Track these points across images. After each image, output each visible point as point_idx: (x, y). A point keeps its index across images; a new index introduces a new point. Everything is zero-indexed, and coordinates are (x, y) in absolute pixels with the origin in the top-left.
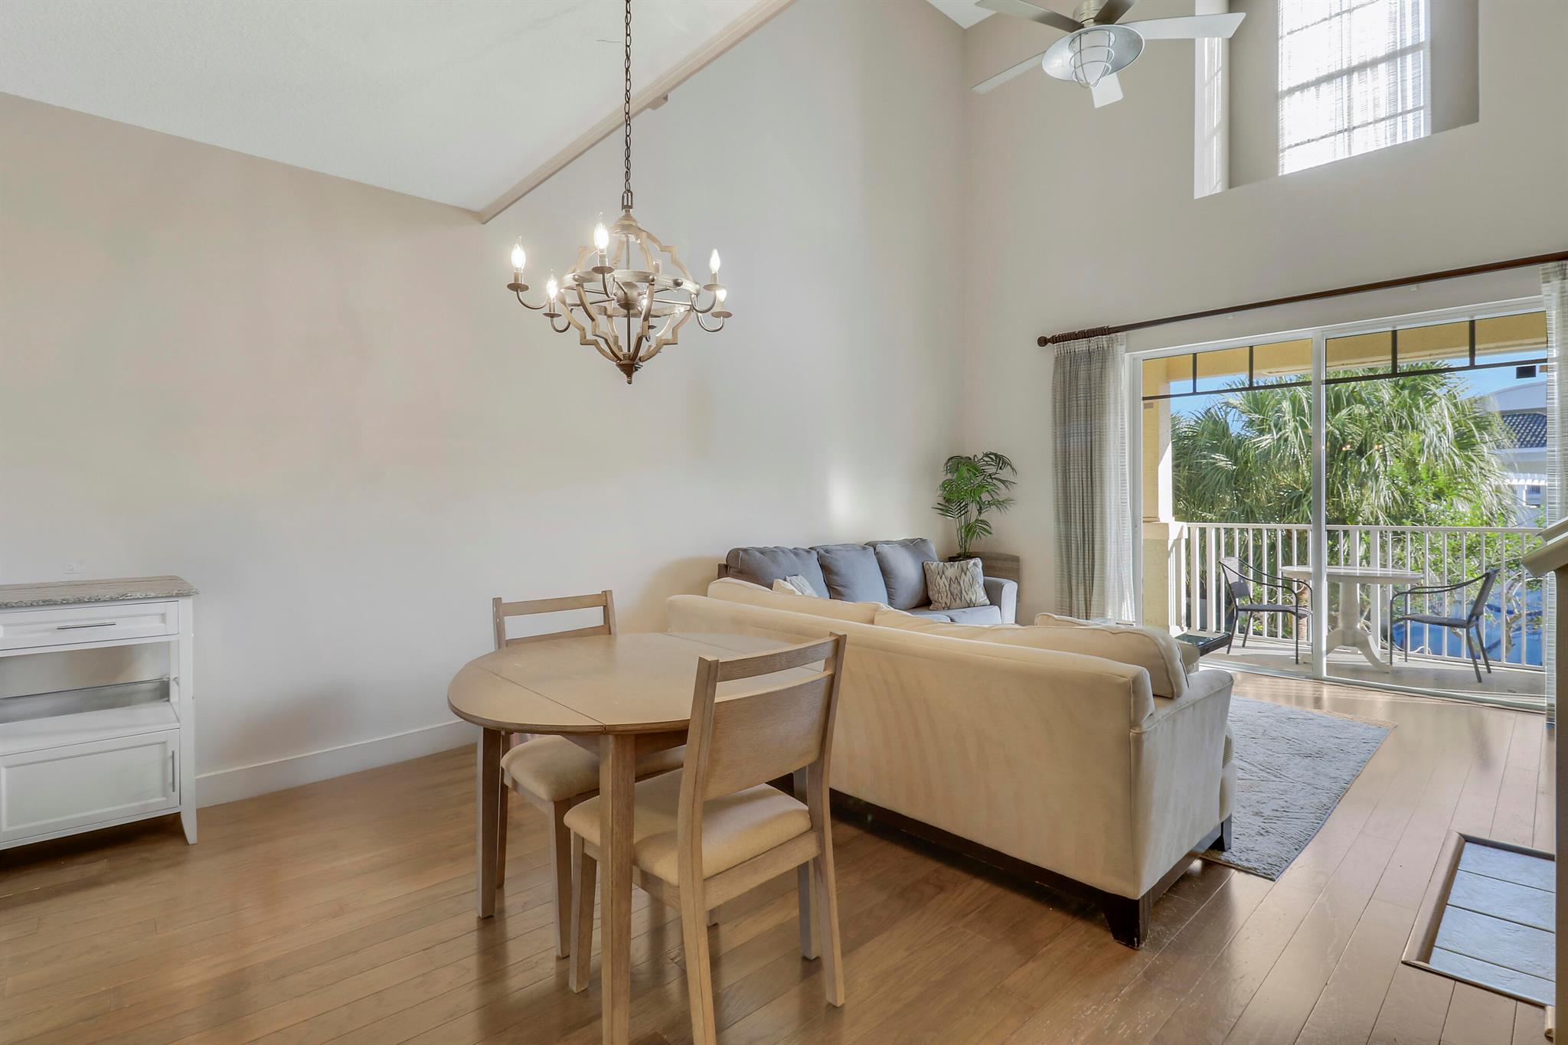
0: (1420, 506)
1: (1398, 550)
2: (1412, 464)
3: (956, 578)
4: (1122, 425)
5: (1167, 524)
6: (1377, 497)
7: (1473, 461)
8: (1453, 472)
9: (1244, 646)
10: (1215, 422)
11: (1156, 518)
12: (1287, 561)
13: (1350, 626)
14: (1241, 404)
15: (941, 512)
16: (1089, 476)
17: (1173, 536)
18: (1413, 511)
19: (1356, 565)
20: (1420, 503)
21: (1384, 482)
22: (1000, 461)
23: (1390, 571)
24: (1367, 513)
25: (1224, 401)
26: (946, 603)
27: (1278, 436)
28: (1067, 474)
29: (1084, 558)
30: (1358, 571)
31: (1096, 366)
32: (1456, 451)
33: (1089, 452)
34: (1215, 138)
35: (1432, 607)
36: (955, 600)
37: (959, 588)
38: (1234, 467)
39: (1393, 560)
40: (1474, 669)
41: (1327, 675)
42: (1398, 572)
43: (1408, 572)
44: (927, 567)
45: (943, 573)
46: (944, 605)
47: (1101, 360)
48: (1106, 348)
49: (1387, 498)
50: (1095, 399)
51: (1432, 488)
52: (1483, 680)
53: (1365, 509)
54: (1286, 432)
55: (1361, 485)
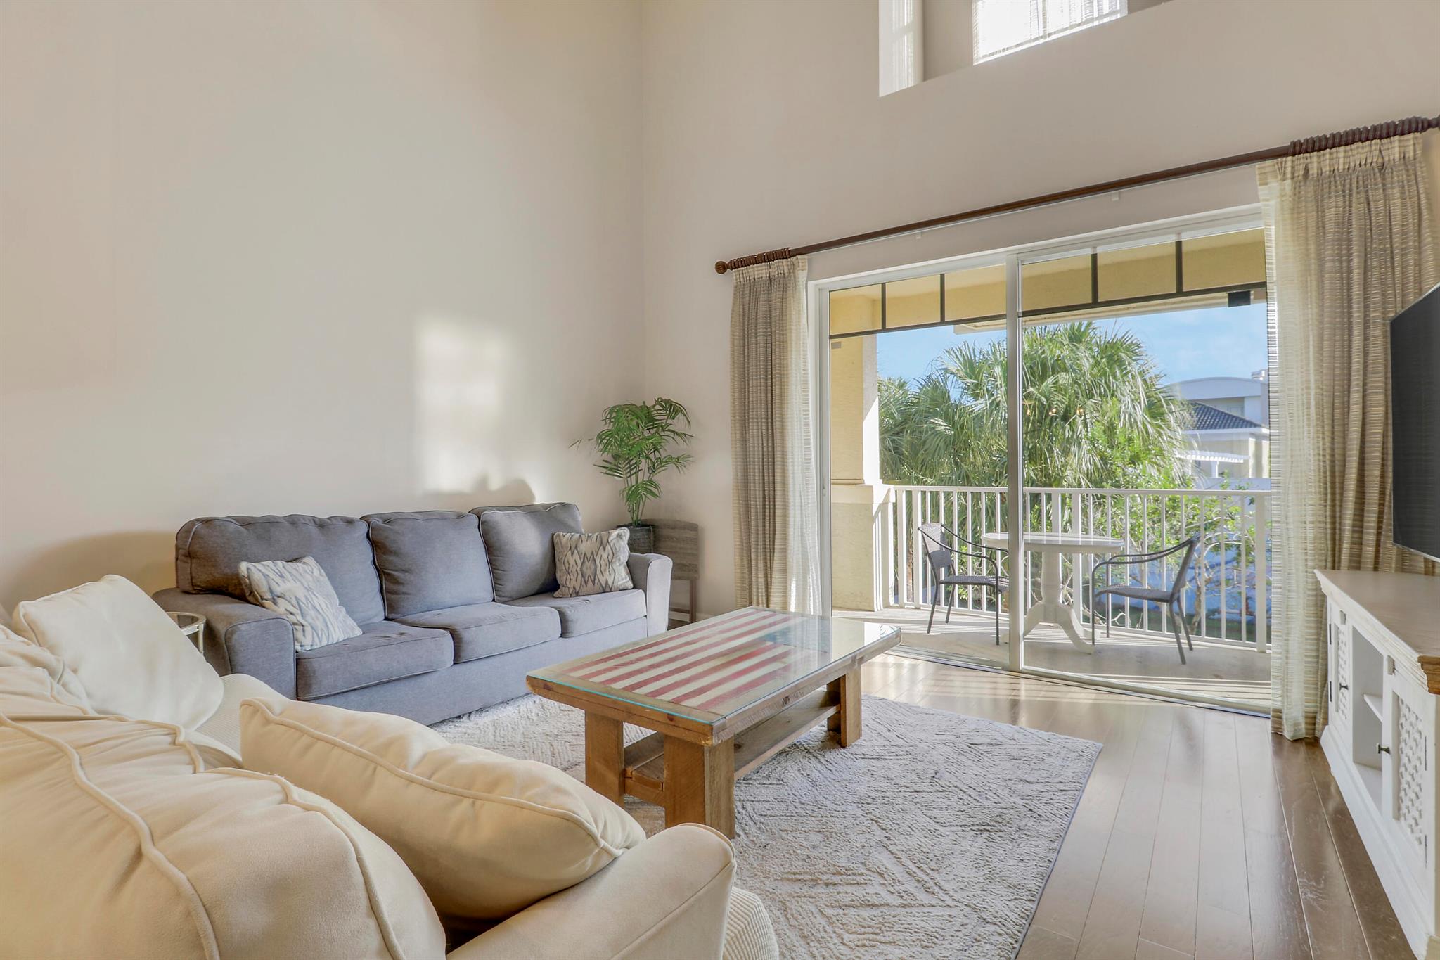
0: (1119, 470)
1: (1099, 515)
2: (1111, 429)
3: (592, 554)
4: (805, 366)
5: (871, 487)
6: (1081, 461)
7: (1164, 430)
8: (1146, 440)
9: (947, 622)
10: (935, 388)
11: (861, 480)
12: (991, 528)
13: (1052, 599)
14: (958, 370)
15: (605, 470)
16: (770, 427)
17: (878, 499)
18: (1111, 475)
19: (1058, 532)
20: (1118, 466)
21: (1086, 446)
22: (673, 408)
23: (1092, 538)
24: (1070, 478)
25: (943, 367)
26: (574, 588)
27: (991, 401)
28: (747, 425)
29: (764, 526)
30: (1059, 538)
31: (776, 296)
32: (1148, 419)
33: (769, 399)
34: (906, 37)
35: (1133, 576)
36: (586, 584)
37: (593, 567)
38: (953, 432)
39: (1094, 524)
40: (1176, 646)
41: (1025, 664)
42: (1099, 539)
43: (1109, 539)
44: (556, 541)
45: (576, 547)
46: (571, 590)
47: (782, 288)
48: (786, 274)
49: (1088, 463)
50: (775, 335)
51: (1128, 453)
52: (1187, 661)
53: (1069, 473)
54: (997, 397)
55: (1066, 453)
